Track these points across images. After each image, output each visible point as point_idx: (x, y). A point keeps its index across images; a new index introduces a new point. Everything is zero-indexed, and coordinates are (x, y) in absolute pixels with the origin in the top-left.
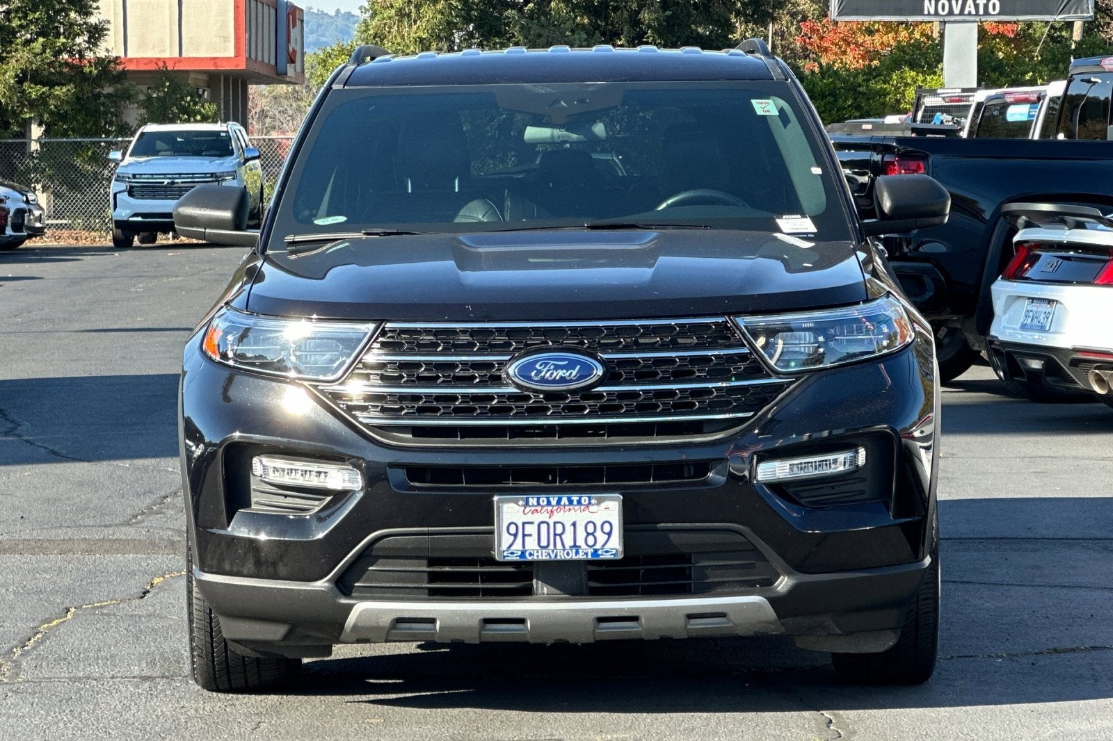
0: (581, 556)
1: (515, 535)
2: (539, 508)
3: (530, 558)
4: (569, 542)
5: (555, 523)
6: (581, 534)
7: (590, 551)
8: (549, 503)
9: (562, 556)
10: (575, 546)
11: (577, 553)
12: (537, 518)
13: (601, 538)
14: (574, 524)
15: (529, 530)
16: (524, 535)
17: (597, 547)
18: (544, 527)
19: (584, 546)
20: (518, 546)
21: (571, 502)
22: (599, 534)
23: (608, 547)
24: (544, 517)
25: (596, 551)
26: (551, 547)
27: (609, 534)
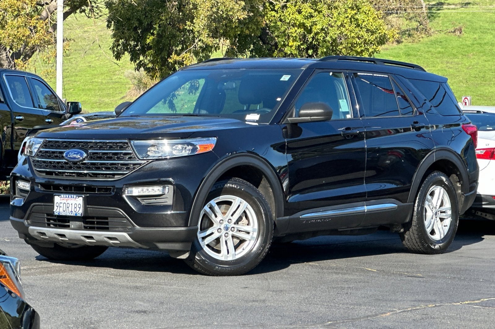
0: (73, 215)
1: (58, 207)
2: (64, 198)
3: (60, 214)
4: (70, 210)
5: (68, 203)
6: (73, 208)
7: (75, 213)
8: (66, 197)
9: (68, 214)
10: (72, 211)
11: (72, 213)
12: (63, 201)
13: (78, 209)
14: (72, 204)
15: (61, 205)
16: (60, 207)
17: (77, 212)
18: (65, 204)
19: (74, 212)
20: (58, 210)
21: (71, 197)
22: (77, 208)
23: (79, 212)
24: (65, 201)
25: (76, 213)
26: (66, 211)
27: (80, 208)
